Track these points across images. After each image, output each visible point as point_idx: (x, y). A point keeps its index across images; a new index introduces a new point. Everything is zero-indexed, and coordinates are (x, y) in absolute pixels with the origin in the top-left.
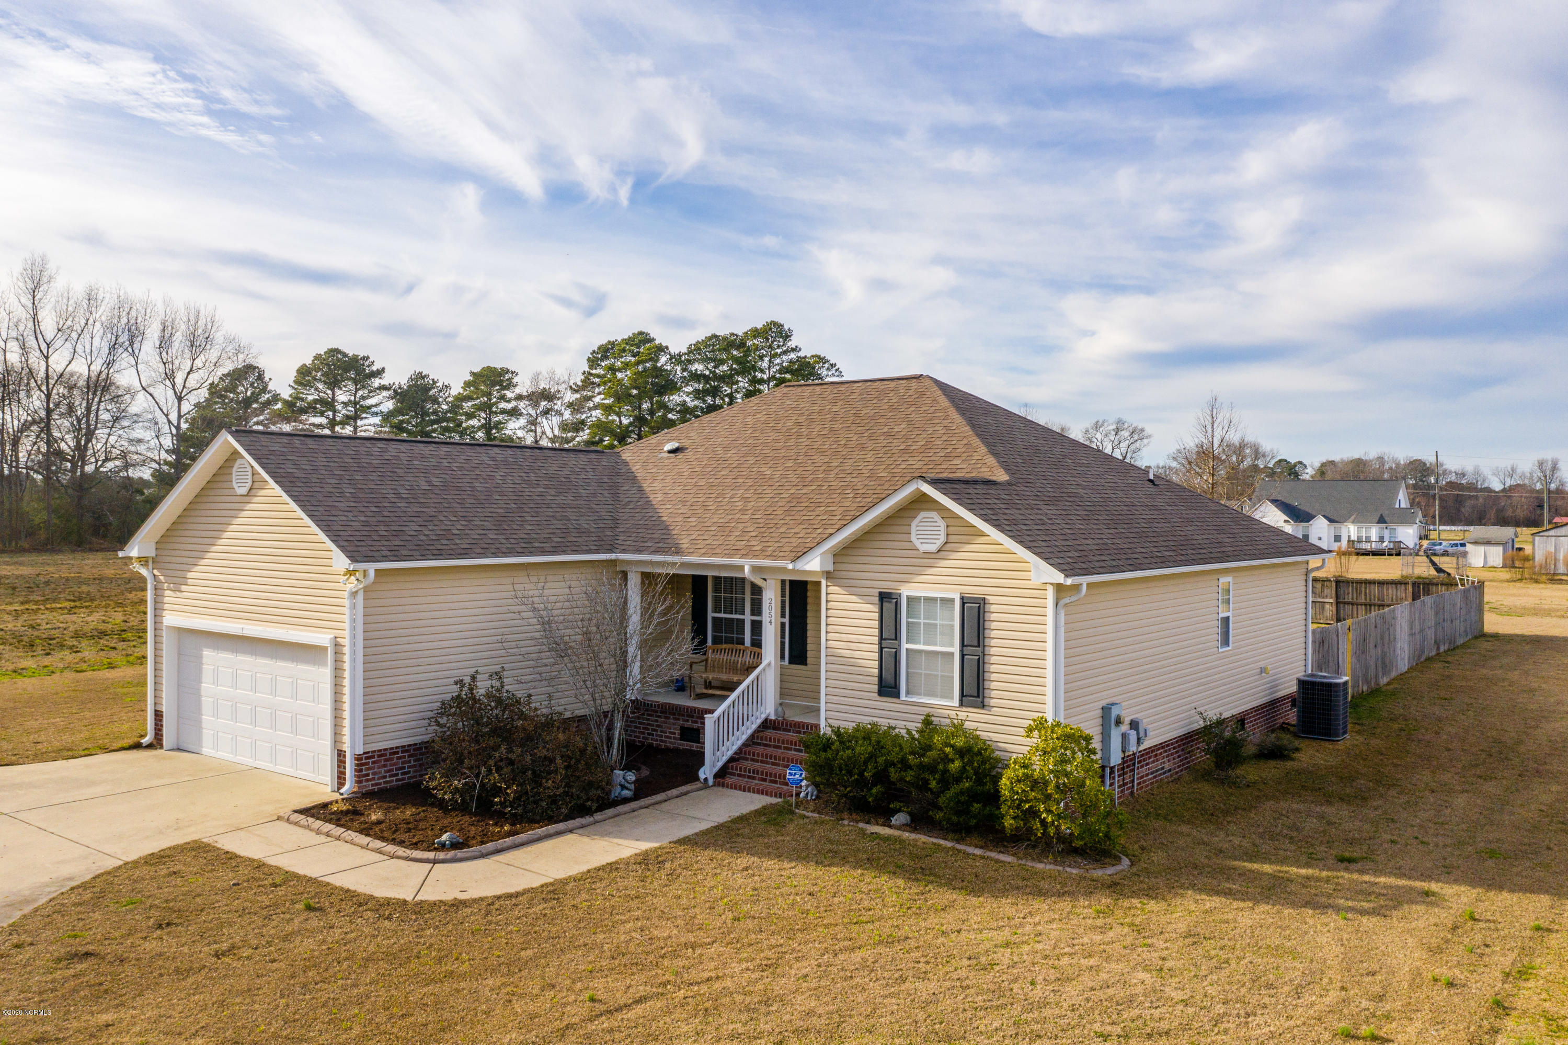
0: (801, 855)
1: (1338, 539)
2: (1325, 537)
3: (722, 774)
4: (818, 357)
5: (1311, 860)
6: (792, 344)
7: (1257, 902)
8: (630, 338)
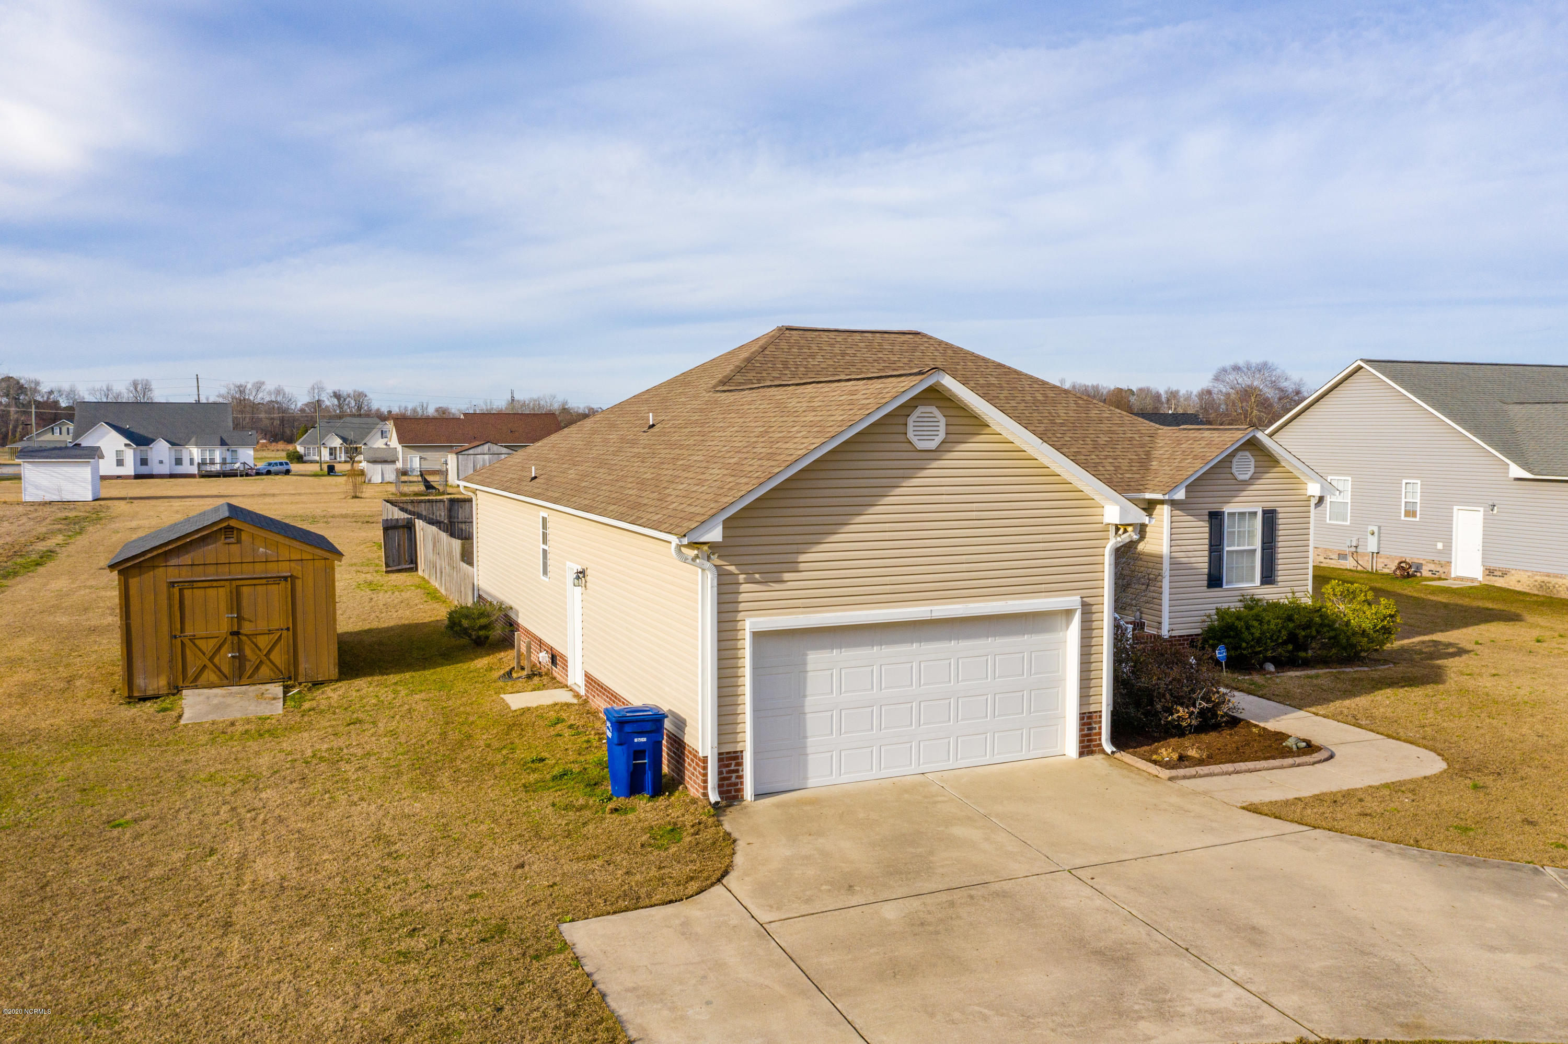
1: (180, 461)
2: (166, 461)
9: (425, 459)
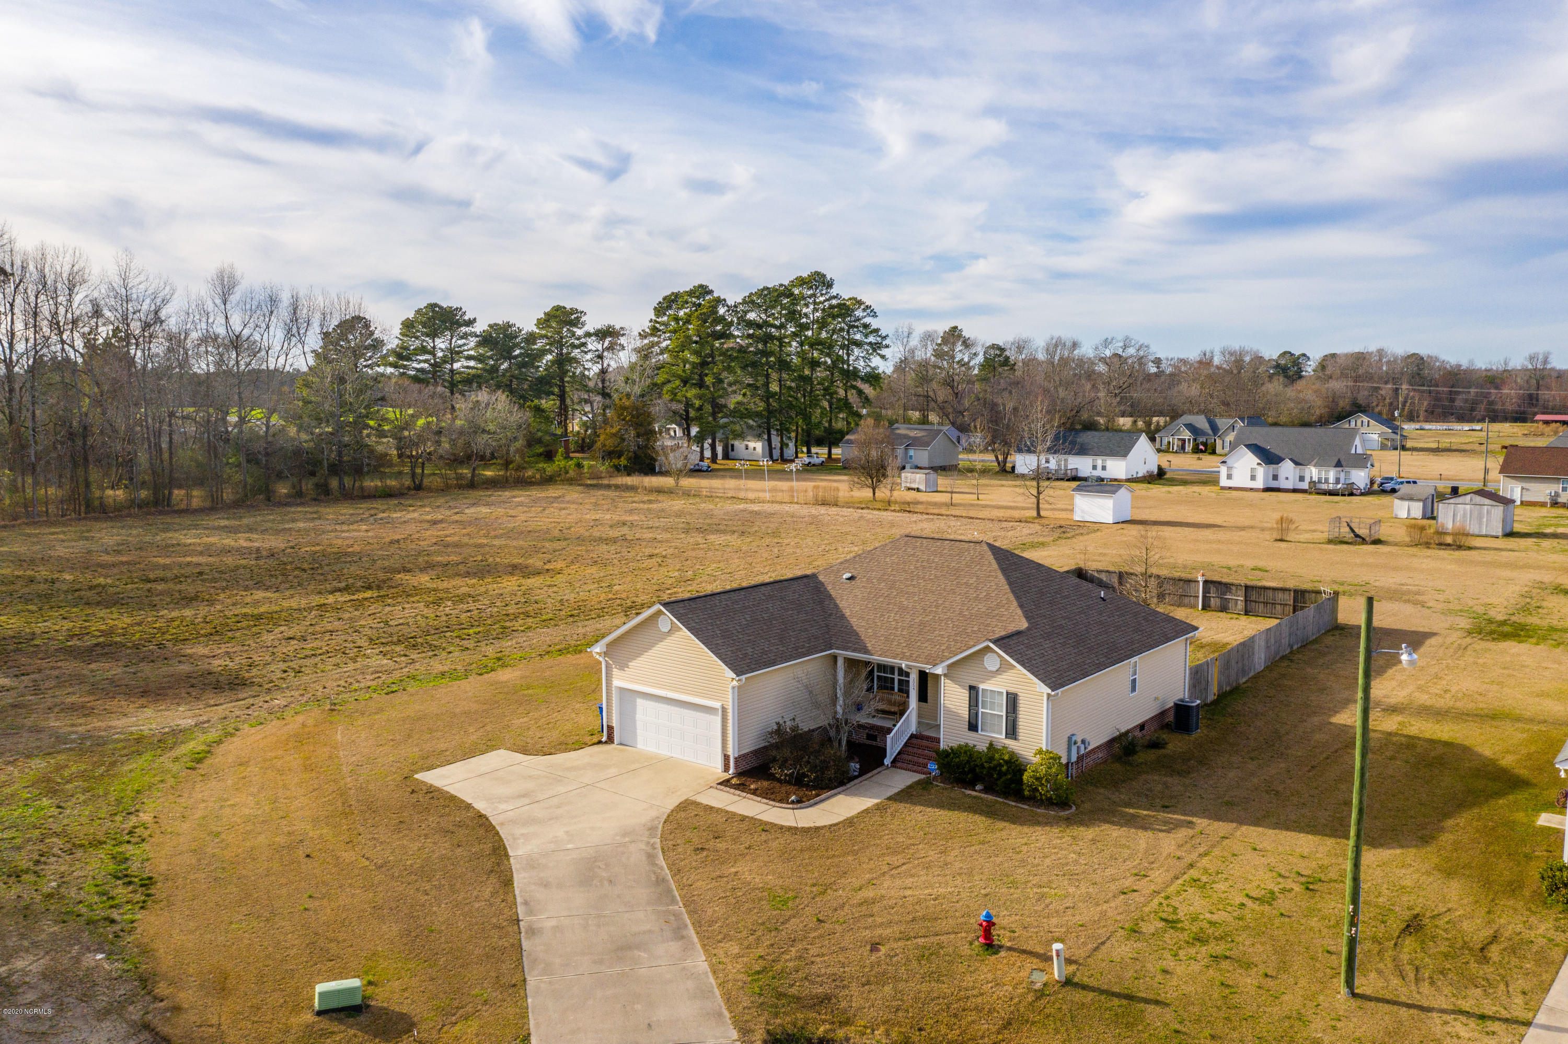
0: (941, 805)
1: (1302, 479)
2: (1291, 478)
3: (894, 761)
4: (855, 299)
5: (1151, 807)
6: (834, 292)
7: (1122, 826)
8: (691, 290)
9: (1527, 490)
